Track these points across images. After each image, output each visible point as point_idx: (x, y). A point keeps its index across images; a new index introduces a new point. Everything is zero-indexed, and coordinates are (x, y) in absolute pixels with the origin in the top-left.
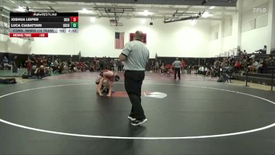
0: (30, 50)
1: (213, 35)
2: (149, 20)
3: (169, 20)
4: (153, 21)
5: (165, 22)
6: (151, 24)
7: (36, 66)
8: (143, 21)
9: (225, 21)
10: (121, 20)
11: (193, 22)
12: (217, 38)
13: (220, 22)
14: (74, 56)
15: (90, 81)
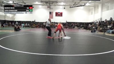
0: (15, 19)
1: (90, 13)
2: (64, 7)
3: (72, 7)
4: (65, 7)
5: (70, 8)
6: (64, 8)
7: (16, 25)
8: (61, 7)
9: (96, 7)
10: (52, 7)
11: (82, 7)
12: (92, 14)
13: (93, 7)
14: (32, 22)
15: (40, 32)
